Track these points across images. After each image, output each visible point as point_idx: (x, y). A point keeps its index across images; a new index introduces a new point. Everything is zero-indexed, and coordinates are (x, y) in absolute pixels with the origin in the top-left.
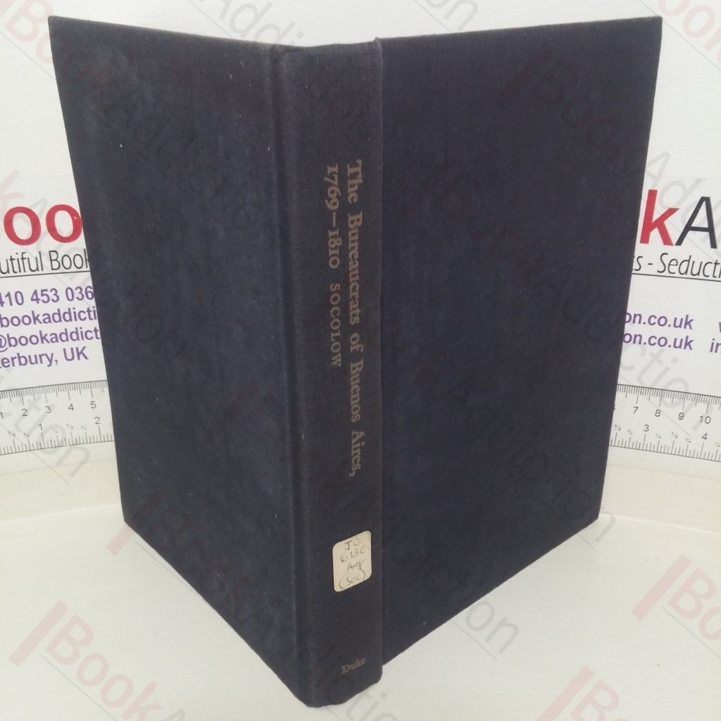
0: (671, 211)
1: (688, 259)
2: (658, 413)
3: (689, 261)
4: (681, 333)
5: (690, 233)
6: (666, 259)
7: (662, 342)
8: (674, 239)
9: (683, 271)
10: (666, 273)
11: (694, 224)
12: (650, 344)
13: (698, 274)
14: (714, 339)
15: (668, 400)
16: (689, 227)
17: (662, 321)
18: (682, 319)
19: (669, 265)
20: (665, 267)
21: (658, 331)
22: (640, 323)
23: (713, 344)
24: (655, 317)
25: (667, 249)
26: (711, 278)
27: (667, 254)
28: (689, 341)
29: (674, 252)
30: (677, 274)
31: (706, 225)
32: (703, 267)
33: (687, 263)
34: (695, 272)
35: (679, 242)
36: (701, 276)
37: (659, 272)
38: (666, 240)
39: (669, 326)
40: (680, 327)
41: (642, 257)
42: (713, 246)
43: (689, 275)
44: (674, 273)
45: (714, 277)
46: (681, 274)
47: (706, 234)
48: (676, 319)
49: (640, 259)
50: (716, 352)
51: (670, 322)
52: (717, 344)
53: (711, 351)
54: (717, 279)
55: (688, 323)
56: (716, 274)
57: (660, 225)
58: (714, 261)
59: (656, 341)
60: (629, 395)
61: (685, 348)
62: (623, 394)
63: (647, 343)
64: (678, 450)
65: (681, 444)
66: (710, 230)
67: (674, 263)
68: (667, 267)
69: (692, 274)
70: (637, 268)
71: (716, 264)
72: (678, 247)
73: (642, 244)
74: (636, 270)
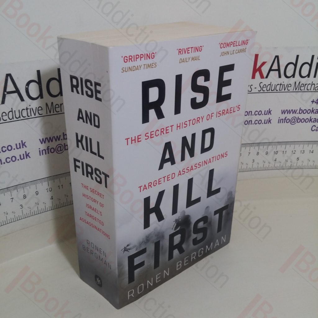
0: (264, 63)
2: (258, 153)
3: (270, 85)
4: (267, 117)
5: (271, 72)
6: (262, 85)
7: (259, 122)
8: (265, 75)
9: (268, 90)
10: (262, 91)
11: (273, 68)
12: (255, 124)
14: (279, 118)
15: (261, 147)
16: (271, 70)
17: (259, 113)
18: (267, 111)
19: (263, 87)
20: (261, 88)
21: (258, 118)
22: (251, 115)
23: (279, 120)
24: (257, 111)
25: (262, 80)
26: (279, 91)
27: (262, 83)
28: (270, 120)
29: (266, 81)
30: (266, 91)
31: (277, 68)
32: (276, 86)
33: (269, 86)
35: (267, 77)
36: (275, 91)
37: (259, 91)
38: (262, 76)
39: (263, 114)
40: (267, 114)
41: (252, 85)
42: (280, 77)
43: (270, 91)
44: (264, 91)
45: (280, 90)
46: (267, 91)
47: (277, 72)
48: (265, 111)
49: (252, 86)
50: (280, 123)
51: (263, 113)
52: (281, 120)
53: (278, 123)
54: (281, 91)
55: (270, 112)
56: (281, 89)
57: (260, 70)
58: (280, 84)
59: (257, 122)
60: (247, 148)
61: (269, 123)
62: (245, 148)
63: (254, 124)
64: (265, 168)
65: (266, 165)
66: (279, 70)
67: (265, 86)
68: (262, 88)
69: (272, 90)
70: (250, 90)
71: (281, 85)
72: (266, 79)
73: (253, 79)
74: (250, 91)
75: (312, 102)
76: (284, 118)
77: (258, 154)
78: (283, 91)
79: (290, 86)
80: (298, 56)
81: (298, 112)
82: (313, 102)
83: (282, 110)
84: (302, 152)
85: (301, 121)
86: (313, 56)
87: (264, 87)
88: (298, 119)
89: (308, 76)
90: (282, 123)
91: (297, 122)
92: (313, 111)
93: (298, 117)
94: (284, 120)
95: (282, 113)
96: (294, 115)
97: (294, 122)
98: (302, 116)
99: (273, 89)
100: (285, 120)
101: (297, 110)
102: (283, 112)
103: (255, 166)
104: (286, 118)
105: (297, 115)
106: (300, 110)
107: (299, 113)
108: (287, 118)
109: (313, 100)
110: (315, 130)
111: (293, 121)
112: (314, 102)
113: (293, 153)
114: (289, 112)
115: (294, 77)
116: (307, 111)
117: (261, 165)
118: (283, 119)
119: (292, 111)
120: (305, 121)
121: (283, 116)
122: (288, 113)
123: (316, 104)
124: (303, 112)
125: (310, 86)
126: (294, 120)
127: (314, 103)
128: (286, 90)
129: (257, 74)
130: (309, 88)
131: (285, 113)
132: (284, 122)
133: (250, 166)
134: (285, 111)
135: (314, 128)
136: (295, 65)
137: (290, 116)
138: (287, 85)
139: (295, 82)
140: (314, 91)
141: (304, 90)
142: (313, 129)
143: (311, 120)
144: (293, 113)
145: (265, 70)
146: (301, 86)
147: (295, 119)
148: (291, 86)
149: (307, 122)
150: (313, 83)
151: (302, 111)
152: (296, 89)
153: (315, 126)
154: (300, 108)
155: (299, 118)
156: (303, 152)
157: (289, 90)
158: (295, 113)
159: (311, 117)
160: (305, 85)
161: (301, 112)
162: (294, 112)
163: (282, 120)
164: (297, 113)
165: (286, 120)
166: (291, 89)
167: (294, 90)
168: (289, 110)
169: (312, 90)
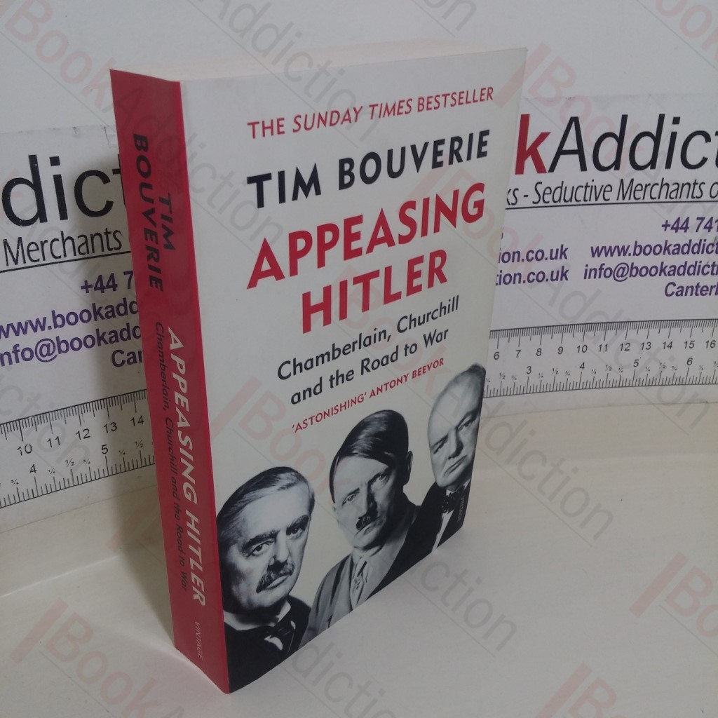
0: (543, 136)
1: (560, 185)
3: (561, 187)
4: (556, 265)
5: (562, 157)
6: (541, 189)
7: (540, 277)
8: (547, 165)
9: (556, 199)
10: (541, 203)
11: (565, 148)
12: (529, 281)
13: (571, 200)
14: (587, 266)
15: (546, 337)
16: (560, 152)
17: (539, 256)
18: (557, 250)
19: (544, 194)
21: (536, 267)
22: (518, 261)
23: (586, 270)
24: (533, 252)
25: (541, 177)
26: (582, 202)
27: (541, 183)
28: (565, 271)
29: (550, 180)
30: (552, 203)
31: (575, 147)
32: (574, 191)
33: (559, 189)
34: (568, 198)
35: (552, 169)
36: (574, 202)
37: (534, 203)
38: (540, 168)
39: (546, 259)
40: (556, 258)
41: (517, 189)
42: (583, 168)
43: (562, 203)
44: (548, 202)
45: (585, 200)
46: (554, 202)
47: (576, 157)
48: (552, 250)
49: (516, 192)
50: (589, 278)
51: (547, 255)
52: (591, 270)
53: (585, 278)
54: (588, 202)
55: (563, 253)
56: (587, 198)
57: (534, 152)
58: (584, 185)
59: (535, 277)
60: (512, 339)
61: (561, 279)
62: (507, 339)
63: (527, 281)
64: (559, 385)
65: (561, 378)
66: (580, 151)
67: (548, 191)
68: (541, 197)
69: (565, 201)
70: (514, 202)
71: (587, 186)
72: (551, 173)
73: (518, 175)
74: (512, 204)
75: (663, 226)
76: (598, 267)
77: (539, 353)
78: (593, 201)
79: (608, 188)
80: (624, 118)
81: (631, 250)
82: (666, 226)
83: (592, 248)
84: (646, 346)
85: (639, 272)
86: (662, 117)
87: (546, 192)
88: (632, 268)
89: (652, 164)
90: (595, 277)
91: (631, 275)
92: (667, 248)
93: (633, 264)
94: (598, 272)
95: (593, 256)
96: (622, 259)
97: (622, 276)
98: (640, 261)
99: (567, 199)
100: (601, 272)
101: (629, 247)
102: (596, 252)
103: (534, 380)
104: (603, 267)
105: (628, 260)
106: (636, 247)
107: (635, 254)
108: (605, 267)
109: (667, 221)
110: (673, 293)
111: (620, 274)
112: (669, 226)
113: (624, 348)
114: (610, 251)
115: (617, 168)
116: (653, 250)
117: (548, 379)
118: (595, 270)
119: (616, 250)
120: (648, 271)
121: (596, 263)
122: (606, 255)
123: (674, 231)
124: (643, 250)
125: (656, 189)
126: (621, 270)
127: (669, 229)
128: (601, 200)
129: (529, 163)
130: (655, 194)
131: (599, 255)
132: (600, 277)
133: (521, 381)
134: (600, 249)
135: (671, 289)
136: (620, 140)
137: (612, 262)
138: (602, 186)
139: (622, 181)
140: (668, 199)
141: (644, 198)
142: (669, 293)
143: (663, 270)
144: (619, 255)
145: (547, 152)
146: (635, 190)
147: (624, 269)
148: (611, 191)
149: (655, 275)
150: (664, 183)
151: (641, 250)
152: (624, 198)
153: (674, 284)
154: (636, 242)
155: (634, 266)
156: (648, 347)
157: (609, 200)
158: (624, 255)
159: (662, 263)
160: (646, 186)
161: (638, 251)
162: (623, 251)
163: (593, 272)
164: (630, 255)
165: (603, 271)
166: (612, 196)
167: (621, 200)
168: (610, 247)
169: (663, 198)
